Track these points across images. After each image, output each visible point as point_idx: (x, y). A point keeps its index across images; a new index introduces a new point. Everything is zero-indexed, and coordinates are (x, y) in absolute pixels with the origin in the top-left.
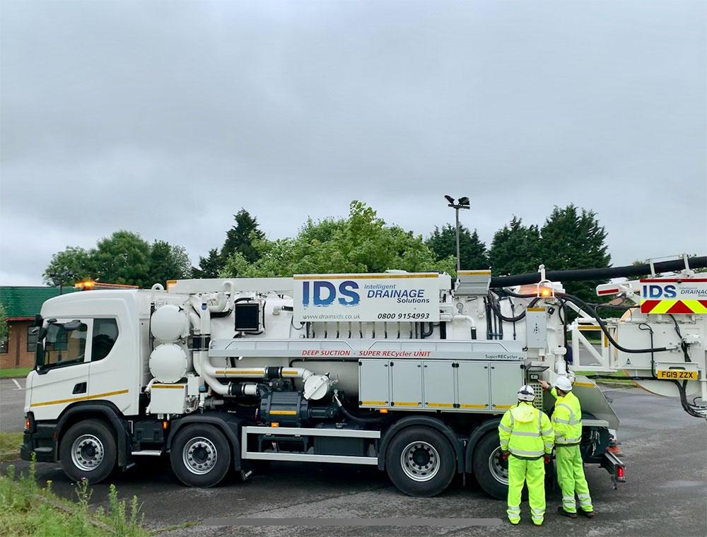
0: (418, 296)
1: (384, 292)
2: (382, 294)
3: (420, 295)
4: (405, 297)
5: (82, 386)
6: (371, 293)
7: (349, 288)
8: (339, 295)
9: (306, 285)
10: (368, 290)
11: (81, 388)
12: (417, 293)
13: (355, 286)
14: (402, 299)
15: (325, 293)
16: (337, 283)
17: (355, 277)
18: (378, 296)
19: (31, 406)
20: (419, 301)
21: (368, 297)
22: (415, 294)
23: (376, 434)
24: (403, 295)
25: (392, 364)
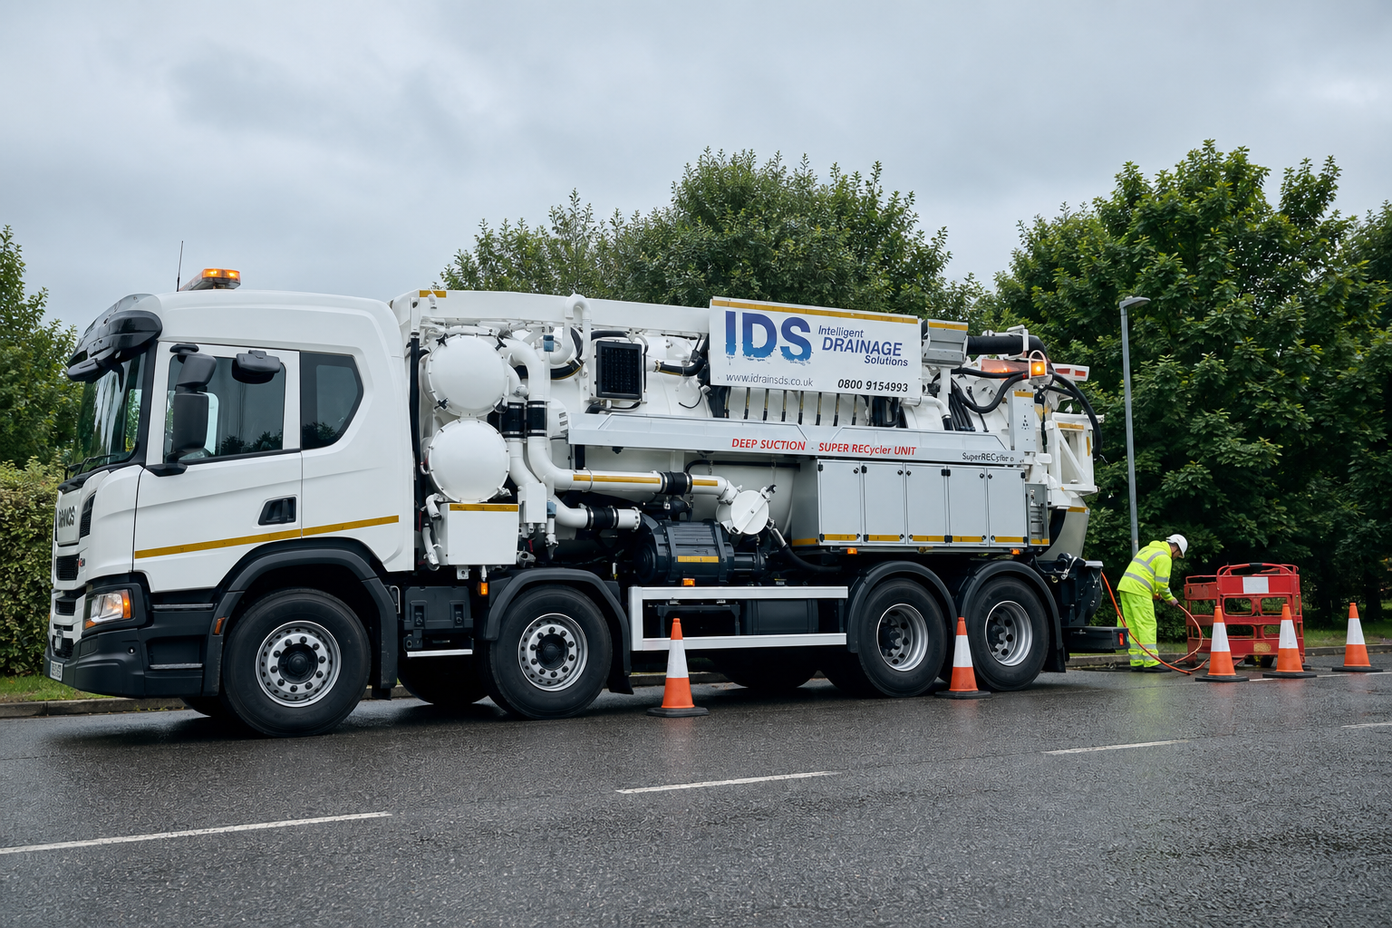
0: (894, 354)
1: (846, 341)
2: (844, 346)
3: (897, 352)
4: (875, 355)
5: (285, 505)
6: (828, 342)
7: (796, 330)
8: (781, 341)
9: (730, 318)
10: (824, 336)
11: (280, 510)
12: (892, 348)
13: (805, 327)
14: (872, 356)
15: (759, 336)
16: (778, 319)
17: (806, 312)
18: (838, 348)
19: (138, 555)
20: (895, 363)
21: (824, 348)
22: (890, 350)
23: (841, 592)
24: (873, 350)
25: (864, 470)
